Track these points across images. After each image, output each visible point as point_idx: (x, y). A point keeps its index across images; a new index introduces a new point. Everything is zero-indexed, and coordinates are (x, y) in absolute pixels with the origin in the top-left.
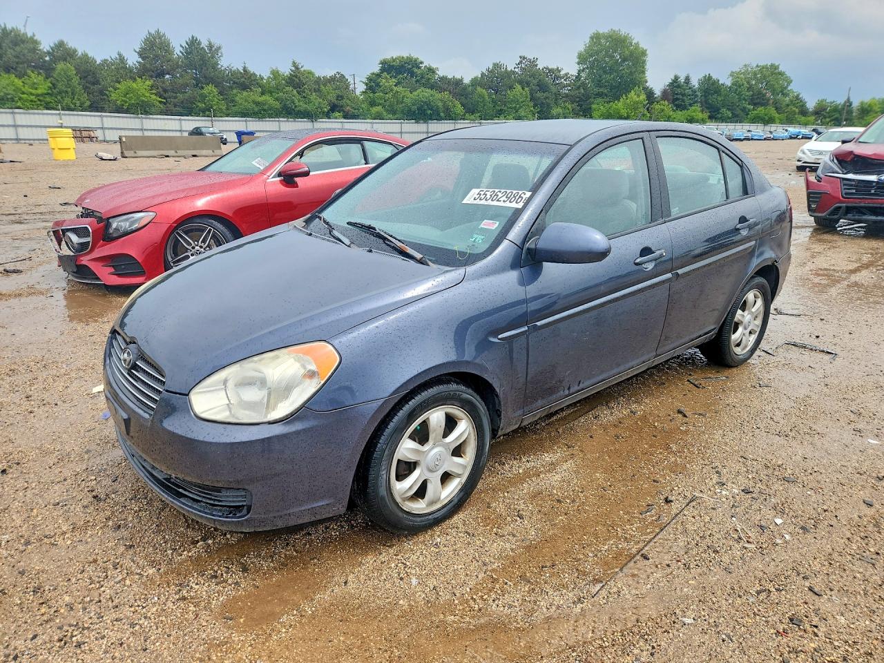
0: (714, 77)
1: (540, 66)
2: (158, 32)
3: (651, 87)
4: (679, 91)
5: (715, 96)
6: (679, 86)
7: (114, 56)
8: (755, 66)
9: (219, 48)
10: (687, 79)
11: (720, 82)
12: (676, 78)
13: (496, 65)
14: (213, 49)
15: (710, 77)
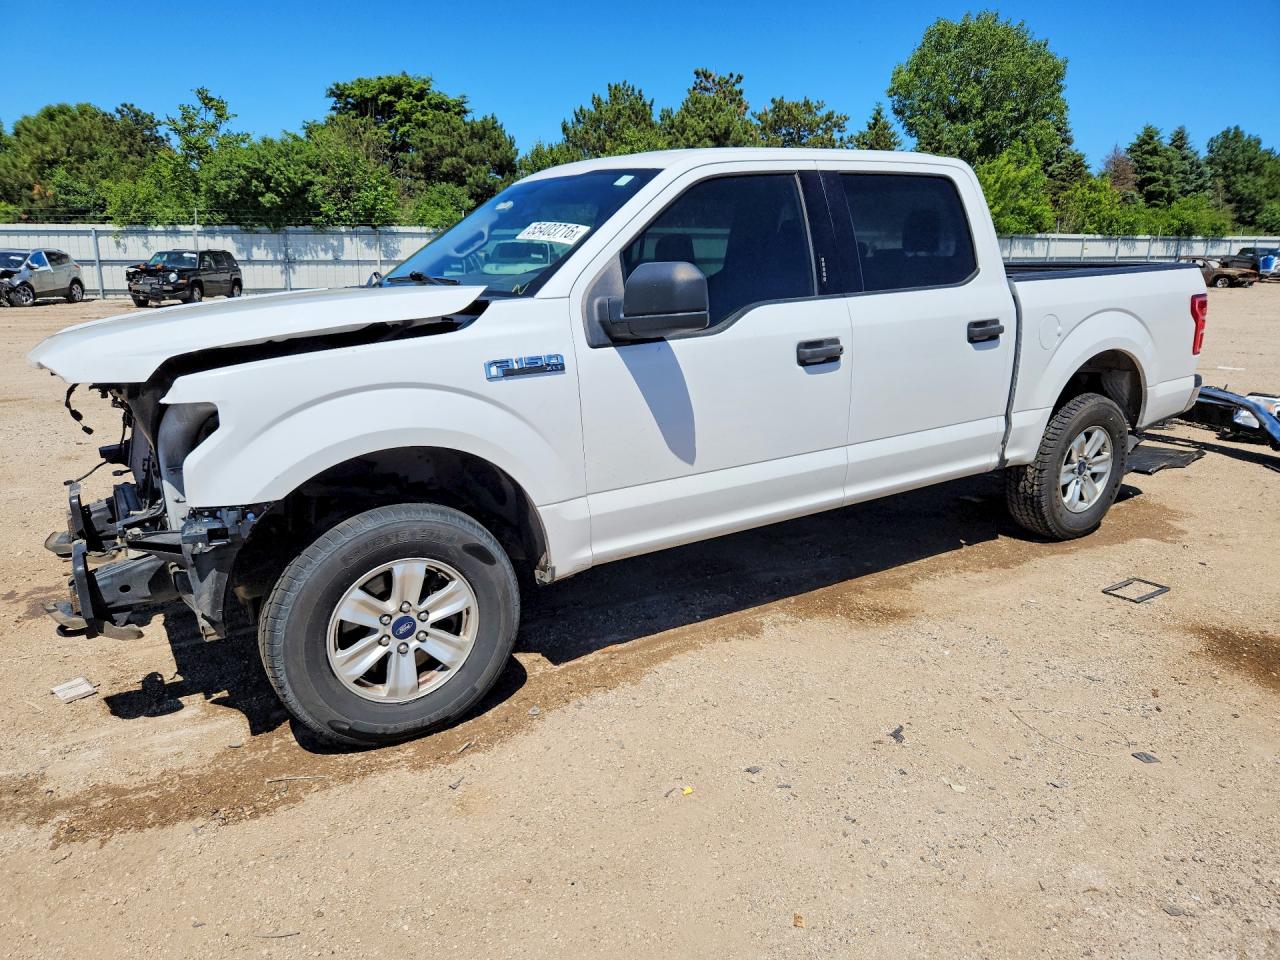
3: (1080, 152)
4: (1157, 160)
5: (1250, 175)
6: (1154, 152)
10: (1179, 139)
11: (1264, 146)
12: (1149, 136)
15: (1238, 134)
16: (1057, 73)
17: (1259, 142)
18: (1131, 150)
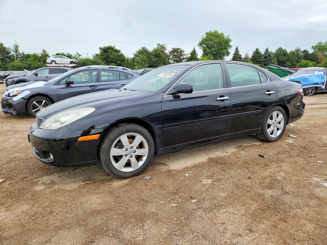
5: (283, 57)
8: (325, 42)
12: (257, 50)
15: (281, 49)
17: (286, 50)
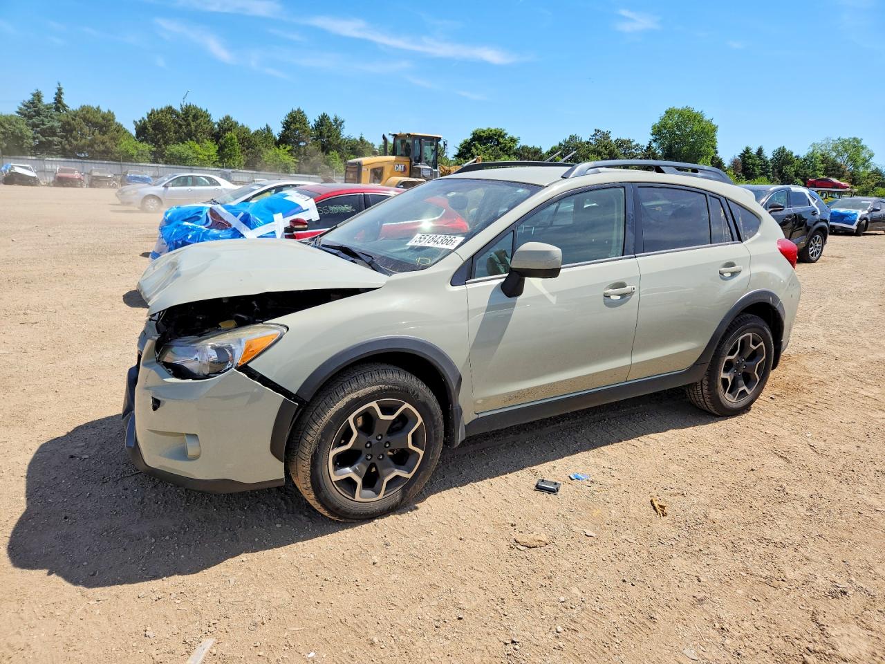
0: (788, 149)
1: (613, 138)
2: (299, 109)
3: (721, 157)
4: (750, 161)
5: (788, 167)
6: (749, 157)
7: (264, 126)
8: (837, 139)
9: (343, 122)
10: (760, 152)
11: (794, 155)
12: (747, 151)
13: (572, 138)
14: (338, 122)
15: (784, 150)
16: (714, 130)
17: (792, 153)
18: (740, 156)
